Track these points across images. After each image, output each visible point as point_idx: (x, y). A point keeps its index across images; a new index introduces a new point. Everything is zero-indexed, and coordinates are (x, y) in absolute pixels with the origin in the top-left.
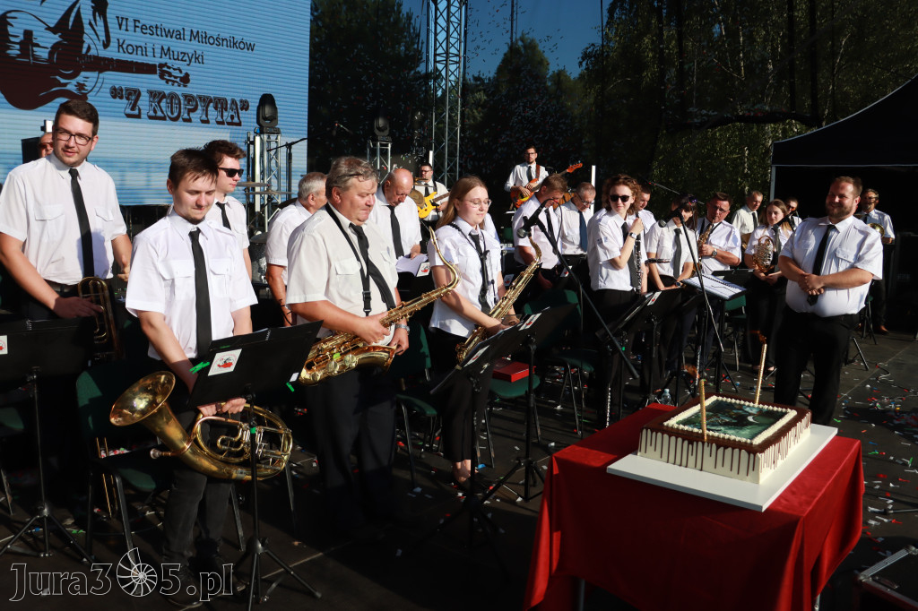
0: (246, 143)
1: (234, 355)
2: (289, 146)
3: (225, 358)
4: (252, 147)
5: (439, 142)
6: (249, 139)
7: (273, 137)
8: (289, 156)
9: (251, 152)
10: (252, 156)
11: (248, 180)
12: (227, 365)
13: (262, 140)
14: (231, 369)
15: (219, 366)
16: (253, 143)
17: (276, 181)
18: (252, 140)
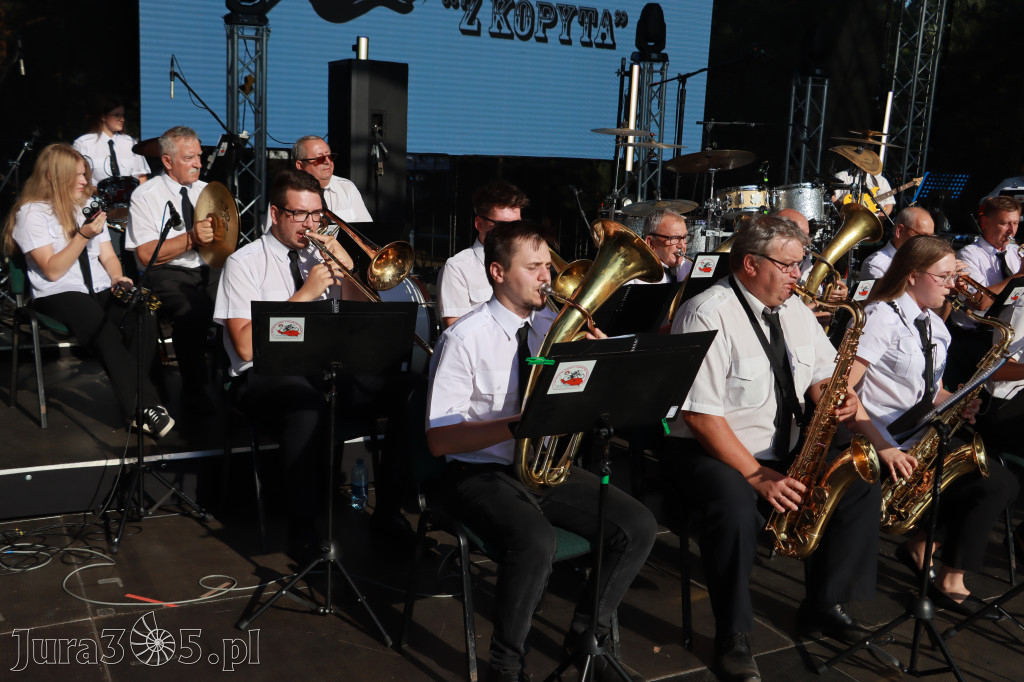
0: (618, 73)
1: (586, 368)
2: (682, 79)
3: (573, 371)
4: (626, 79)
5: (904, 75)
6: (623, 67)
7: (657, 67)
8: (682, 94)
9: (626, 87)
10: (626, 92)
11: (619, 126)
12: (574, 381)
13: (641, 71)
14: (581, 388)
15: (563, 381)
16: (630, 74)
17: (658, 129)
18: (627, 69)
